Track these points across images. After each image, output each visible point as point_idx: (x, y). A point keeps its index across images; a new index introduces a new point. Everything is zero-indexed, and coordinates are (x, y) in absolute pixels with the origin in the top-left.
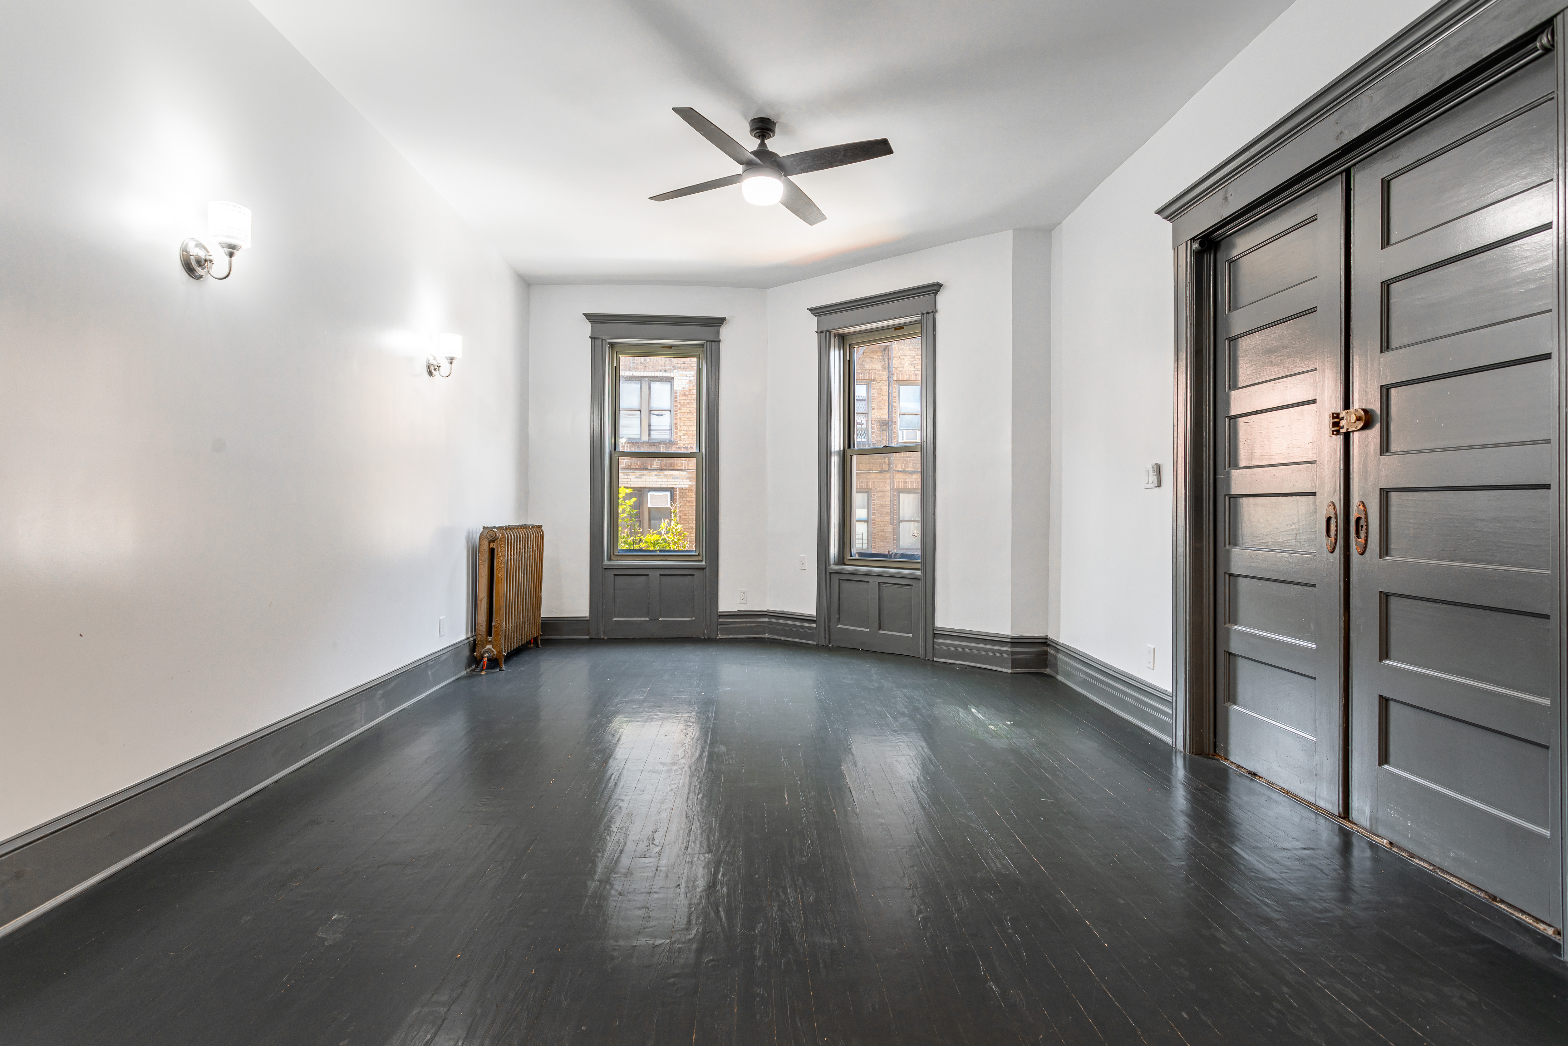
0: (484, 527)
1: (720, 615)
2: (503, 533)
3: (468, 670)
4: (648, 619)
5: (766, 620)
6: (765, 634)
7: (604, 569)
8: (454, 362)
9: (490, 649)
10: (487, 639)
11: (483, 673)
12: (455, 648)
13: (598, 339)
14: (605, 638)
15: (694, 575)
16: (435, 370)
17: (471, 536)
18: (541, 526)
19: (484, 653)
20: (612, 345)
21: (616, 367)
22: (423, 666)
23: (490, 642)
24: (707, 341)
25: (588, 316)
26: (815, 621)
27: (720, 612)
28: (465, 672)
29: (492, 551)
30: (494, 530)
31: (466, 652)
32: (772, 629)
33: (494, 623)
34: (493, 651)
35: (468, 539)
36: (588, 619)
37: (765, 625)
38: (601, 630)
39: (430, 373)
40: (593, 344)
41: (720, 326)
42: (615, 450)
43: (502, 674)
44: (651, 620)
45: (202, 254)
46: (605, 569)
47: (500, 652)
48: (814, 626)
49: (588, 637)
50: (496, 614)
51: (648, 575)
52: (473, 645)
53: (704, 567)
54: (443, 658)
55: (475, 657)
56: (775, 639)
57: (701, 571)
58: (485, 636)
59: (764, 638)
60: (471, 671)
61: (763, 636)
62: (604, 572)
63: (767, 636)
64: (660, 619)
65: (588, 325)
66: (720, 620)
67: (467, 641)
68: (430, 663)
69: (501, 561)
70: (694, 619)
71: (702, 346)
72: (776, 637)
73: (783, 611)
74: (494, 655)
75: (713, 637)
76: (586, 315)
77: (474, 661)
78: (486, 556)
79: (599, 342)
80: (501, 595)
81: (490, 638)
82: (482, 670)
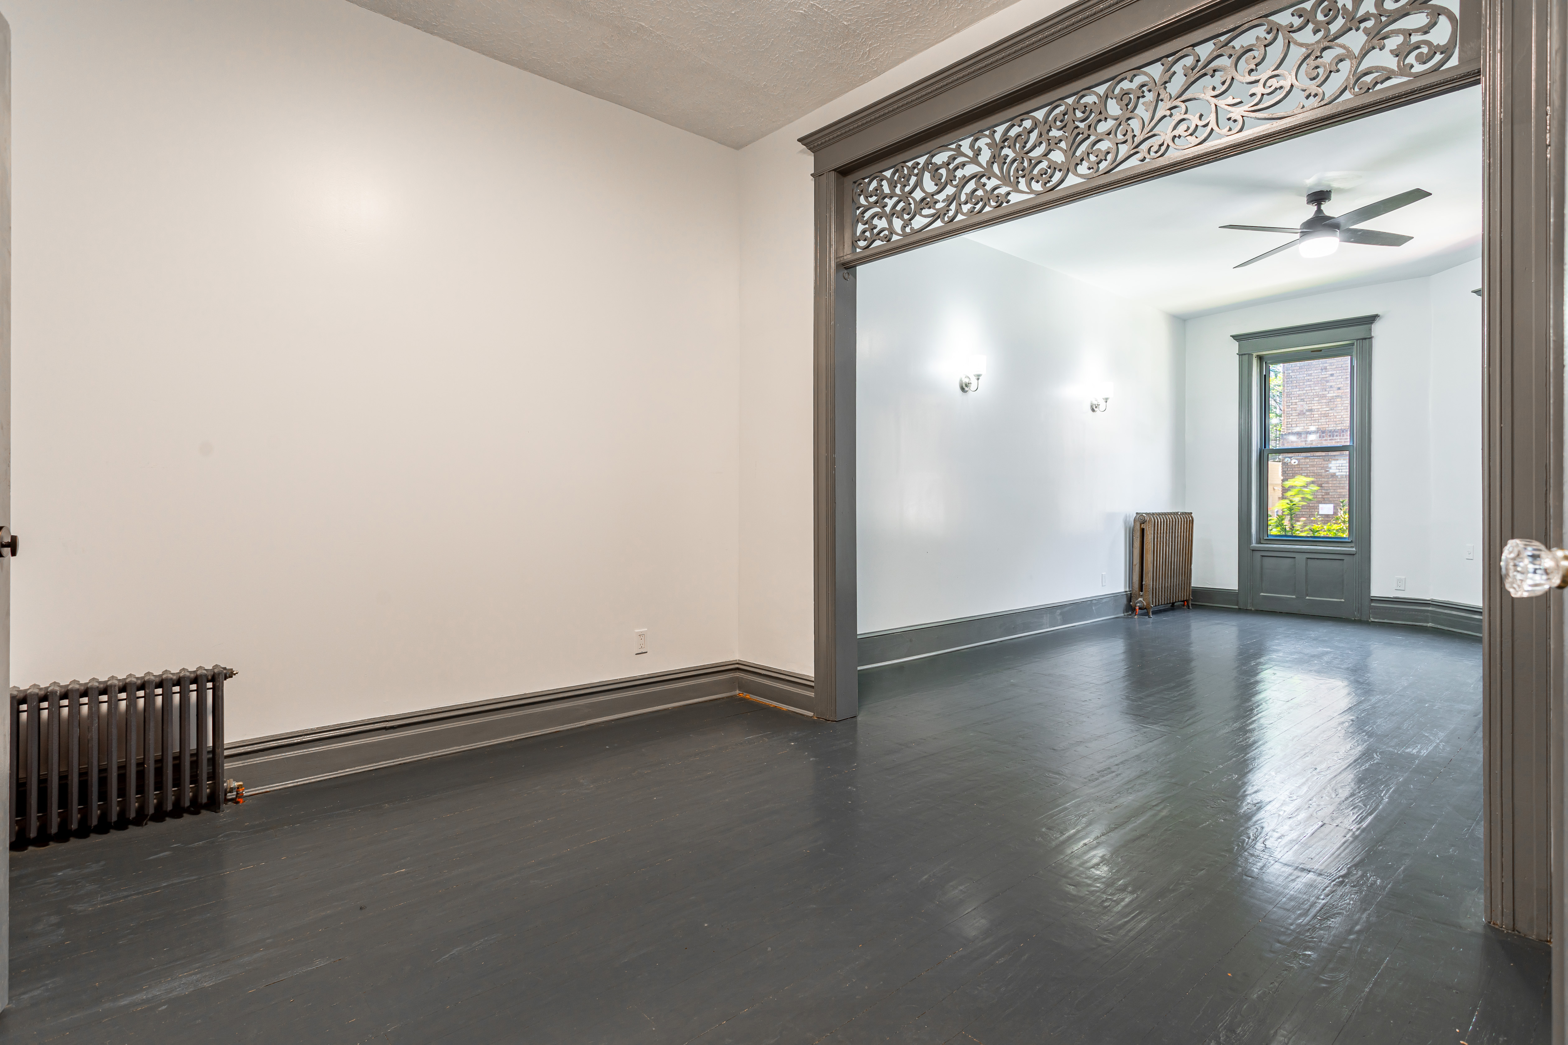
0: (1137, 513)
1: (1372, 600)
2: (1150, 517)
3: (1126, 614)
4: (1294, 597)
5: (1430, 609)
6: (1428, 623)
7: (1251, 551)
8: (1108, 401)
9: (1141, 601)
10: (1139, 594)
11: (1136, 617)
12: (1115, 597)
13: (1245, 354)
14: (1253, 609)
15: (1343, 560)
16: (1096, 407)
17: (1128, 520)
18: (1191, 513)
19: (1137, 603)
20: (1260, 358)
21: (1265, 376)
22: (1089, 602)
23: (1142, 596)
24: (1357, 340)
25: (1235, 337)
26: (1481, 612)
27: (1372, 597)
28: (1123, 615)
29: (1143, 530)
30: (1144, 515)
31: (1124, 601)
32: (1435, 617)
33: (1144, 583)
34: (1143, 603)
35: (1125, 522)
36: (1237, 591)
37: (1429, 614)
38: (1249, 602)
39: (1093, 410)
40: (1241, 359)
41: (1372, 323)
42: (1265, 447)
43: (1151, 620)
44: (1297, 597)
45: (967, 380)
46: (1253, 550)
47: (1148, 604)
48: (1481, 617)
49: (1237, 607)
50: (1145, 576)
51: (1295, 558)
52: (1130, 597)
53: (1355, 553)
54: (1104, 600)
55: (1131, 606)
56: (1438, 628)
57: (1351, 556)
58: (1138, 591)
59: (1427, 626)
60: (1128, 615)
61: (1425, 624)
62: (1251, 553)
63: (1430, 625)
64: (1307, 598)
65: (1236, 344)
66: (1372, 604)
67: (1125, 593)
68: (1094, 602)
69: (1149, 537)
70: (1343, 600)
71: (1353, 344)
72: (1439, 627)
73: (1448, 601)
74: (1144, 605)
75: (1364, 618)
76: (1233, 337)
77: (1130, 608)
78: (1138, 534)
79: (1246, 358)
80: (1149, 563)
81: (1141, 593)
82: (1136, 615)
